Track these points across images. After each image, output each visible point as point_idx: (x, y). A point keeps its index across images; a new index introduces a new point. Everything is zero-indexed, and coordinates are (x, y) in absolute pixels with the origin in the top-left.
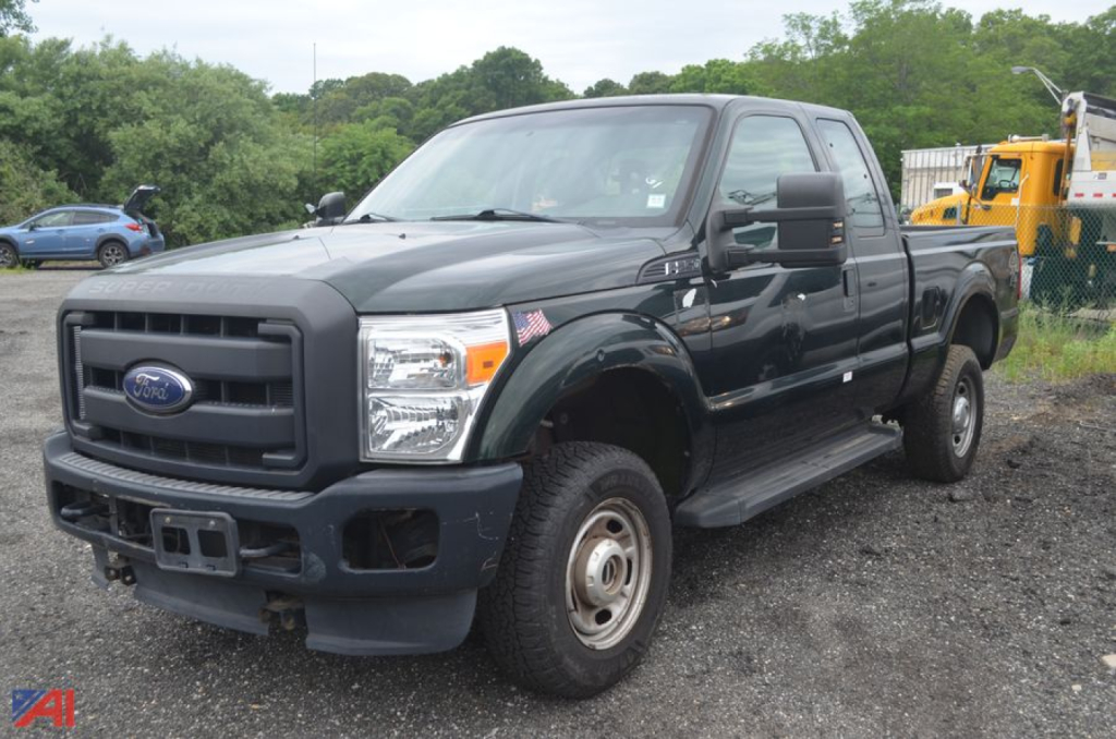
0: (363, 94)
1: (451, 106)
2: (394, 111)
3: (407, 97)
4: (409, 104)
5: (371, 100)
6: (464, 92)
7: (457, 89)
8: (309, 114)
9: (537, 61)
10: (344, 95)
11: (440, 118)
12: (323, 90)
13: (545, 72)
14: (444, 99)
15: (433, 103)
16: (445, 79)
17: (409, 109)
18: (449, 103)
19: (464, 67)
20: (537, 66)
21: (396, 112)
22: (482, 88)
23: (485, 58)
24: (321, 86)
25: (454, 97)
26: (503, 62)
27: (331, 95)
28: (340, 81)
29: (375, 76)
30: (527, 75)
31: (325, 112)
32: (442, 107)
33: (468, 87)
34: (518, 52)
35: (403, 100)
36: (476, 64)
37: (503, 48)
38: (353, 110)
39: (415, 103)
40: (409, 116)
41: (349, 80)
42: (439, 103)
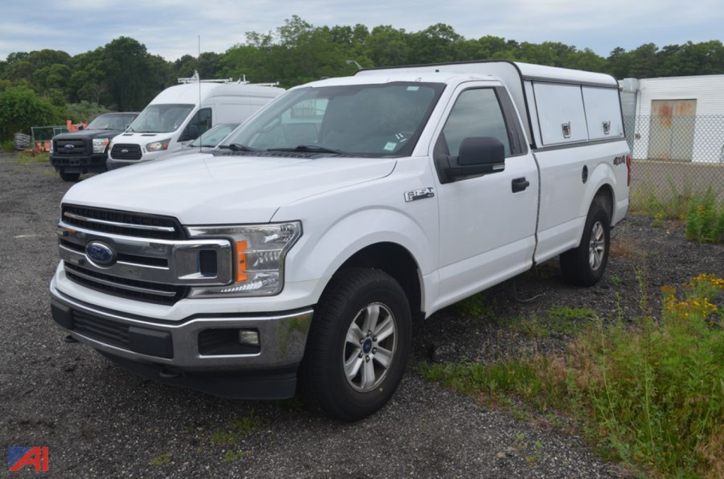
0: (39, 62)
1: (94, 69)
2: (59, 71)
3: (67, 64)
4: (68, 68)
5: (44, 66)
6: (101, 62)
7: (97, 59)
8: (6, 73)
9: (143, 46)
10: (28, 63)
11: (87, 76)
12: (16, 59)
13: (148, 51)
14: (89, 65)
15: (82, 68)
16: (90, 54)
17: (68, 71)
18: (93, 68)
19: (100, 48)
20: (143, 47)
21: (60, 72)
22: (111, 59)
23: (112, 42)
24: (14, 56)
25: (95, 64)
26: (123, 45)
27: (20, 62)
28: (26, 53)
29: (47, 51)
30: (138, 53)
31: (16, 72)
32: (88, 70)
33: (104, 59)
34: (132, 40)
35: (64, 65)
36: (107, 46)
37: (123, 37)
38: (34, 71)
39: (72, 67)
40: (69, 74)
41: (32, 53)
42: (87, 67)
